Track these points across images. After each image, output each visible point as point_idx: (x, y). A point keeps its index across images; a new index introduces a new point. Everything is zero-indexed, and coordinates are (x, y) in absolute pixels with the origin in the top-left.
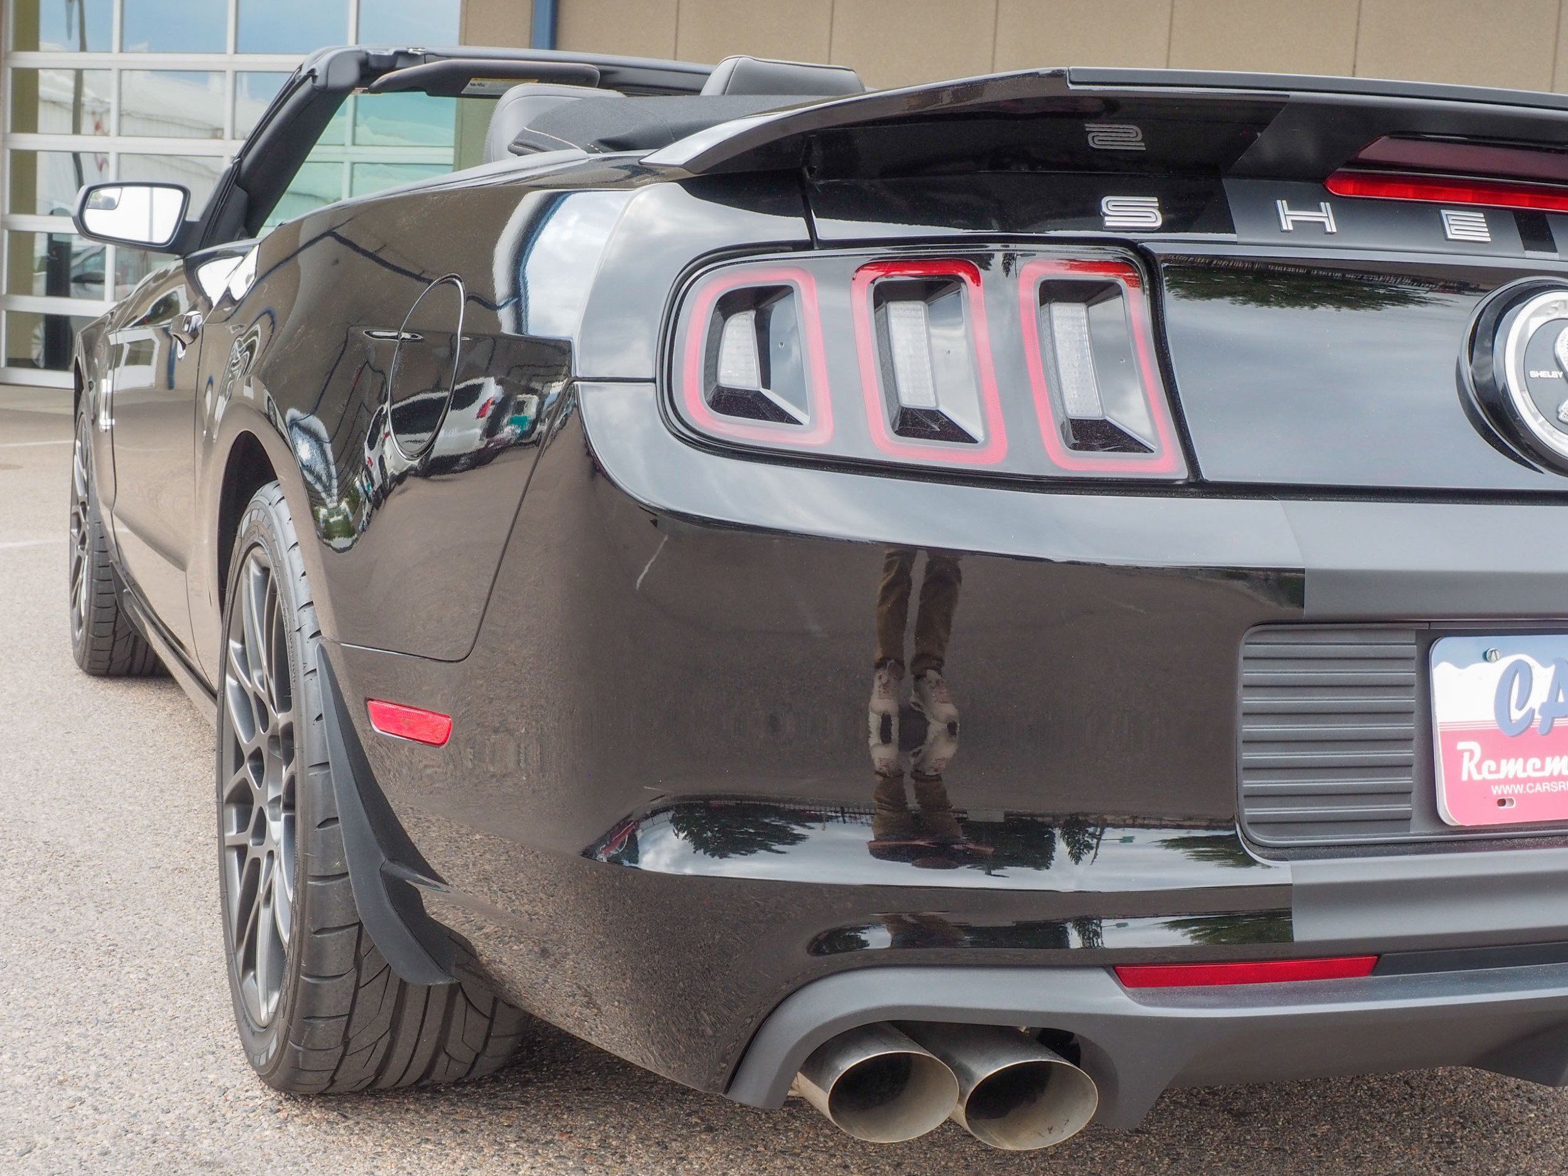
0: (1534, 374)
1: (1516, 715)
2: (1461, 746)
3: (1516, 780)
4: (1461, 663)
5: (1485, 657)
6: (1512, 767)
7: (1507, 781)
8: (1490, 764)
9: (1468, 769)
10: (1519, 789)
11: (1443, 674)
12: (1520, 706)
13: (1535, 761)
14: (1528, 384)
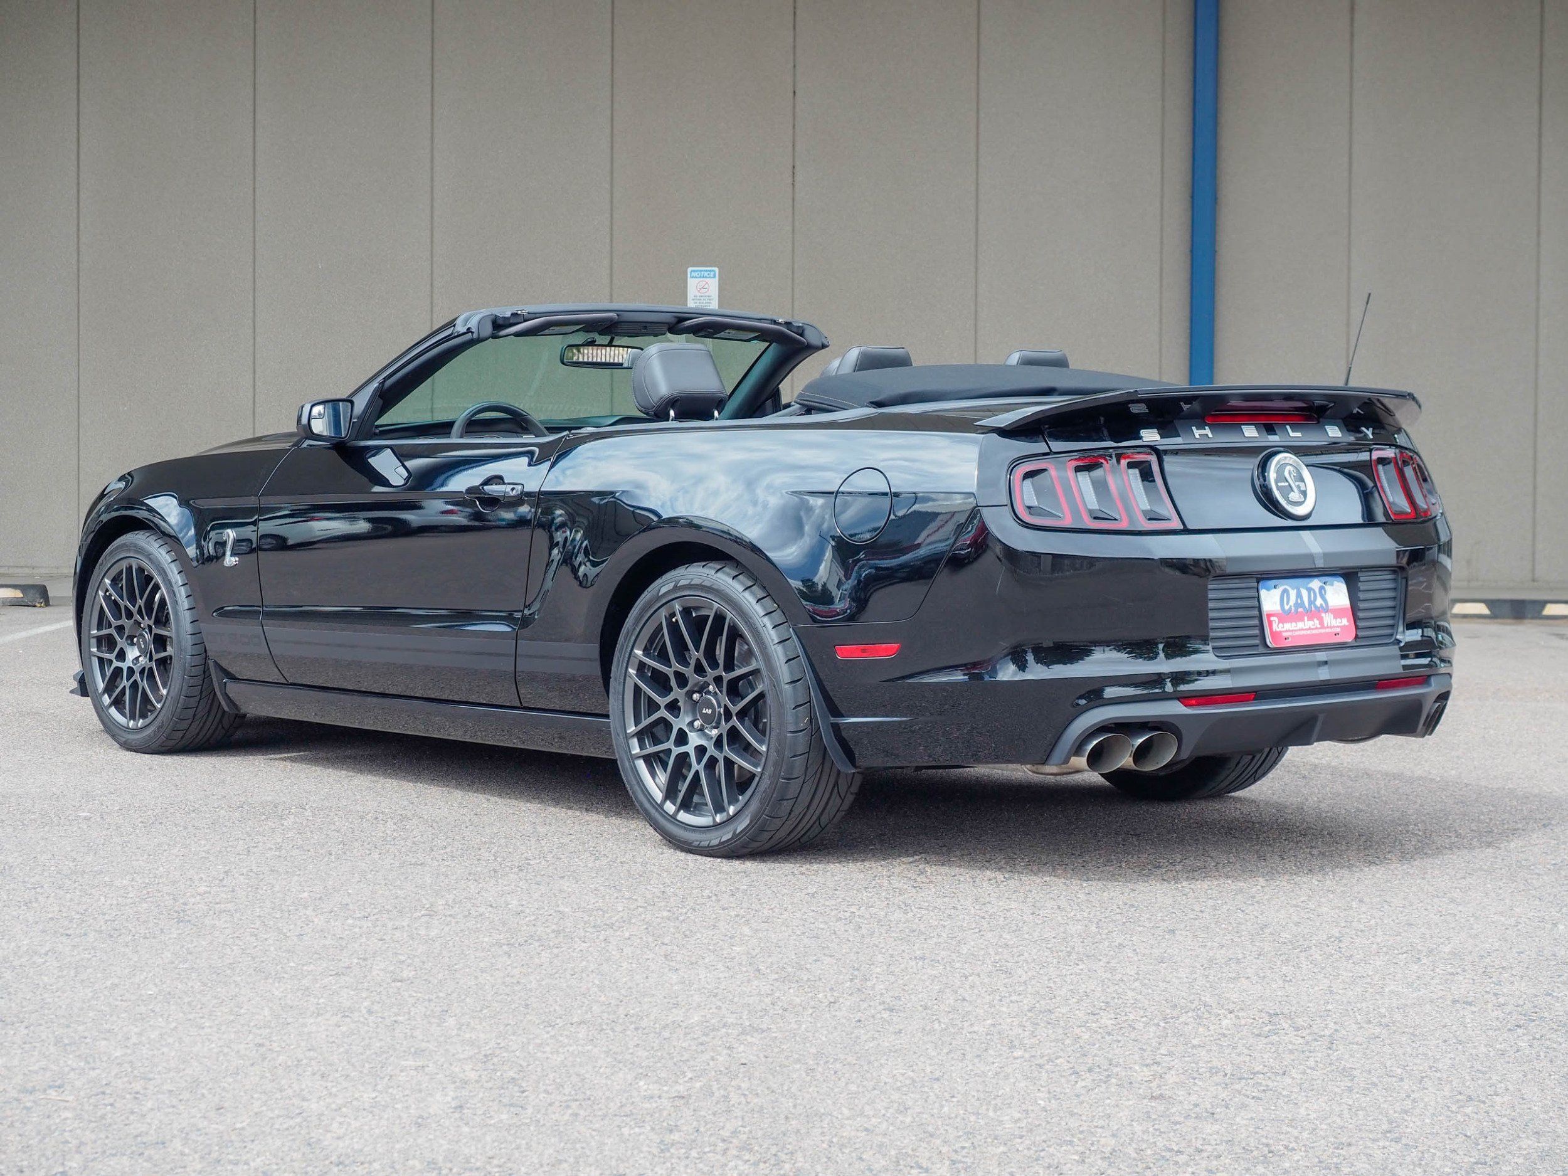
0: (1280, 484)
1: (1287, 607)
2: (1272, 619)
3: (1289, 631)
4: (1268, 589)
5: (1275, 587)
6: (1288, 626)
7: (1286, 631)
8: (1281, 625)
9: (1275, 627)
10: (1290, 634)
11: (1263, 593)
12: (1287, 604)
13: (1294, 624)
14: (1278, 488)
